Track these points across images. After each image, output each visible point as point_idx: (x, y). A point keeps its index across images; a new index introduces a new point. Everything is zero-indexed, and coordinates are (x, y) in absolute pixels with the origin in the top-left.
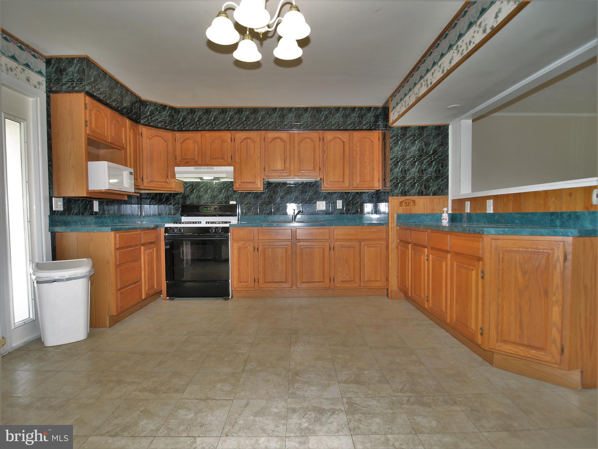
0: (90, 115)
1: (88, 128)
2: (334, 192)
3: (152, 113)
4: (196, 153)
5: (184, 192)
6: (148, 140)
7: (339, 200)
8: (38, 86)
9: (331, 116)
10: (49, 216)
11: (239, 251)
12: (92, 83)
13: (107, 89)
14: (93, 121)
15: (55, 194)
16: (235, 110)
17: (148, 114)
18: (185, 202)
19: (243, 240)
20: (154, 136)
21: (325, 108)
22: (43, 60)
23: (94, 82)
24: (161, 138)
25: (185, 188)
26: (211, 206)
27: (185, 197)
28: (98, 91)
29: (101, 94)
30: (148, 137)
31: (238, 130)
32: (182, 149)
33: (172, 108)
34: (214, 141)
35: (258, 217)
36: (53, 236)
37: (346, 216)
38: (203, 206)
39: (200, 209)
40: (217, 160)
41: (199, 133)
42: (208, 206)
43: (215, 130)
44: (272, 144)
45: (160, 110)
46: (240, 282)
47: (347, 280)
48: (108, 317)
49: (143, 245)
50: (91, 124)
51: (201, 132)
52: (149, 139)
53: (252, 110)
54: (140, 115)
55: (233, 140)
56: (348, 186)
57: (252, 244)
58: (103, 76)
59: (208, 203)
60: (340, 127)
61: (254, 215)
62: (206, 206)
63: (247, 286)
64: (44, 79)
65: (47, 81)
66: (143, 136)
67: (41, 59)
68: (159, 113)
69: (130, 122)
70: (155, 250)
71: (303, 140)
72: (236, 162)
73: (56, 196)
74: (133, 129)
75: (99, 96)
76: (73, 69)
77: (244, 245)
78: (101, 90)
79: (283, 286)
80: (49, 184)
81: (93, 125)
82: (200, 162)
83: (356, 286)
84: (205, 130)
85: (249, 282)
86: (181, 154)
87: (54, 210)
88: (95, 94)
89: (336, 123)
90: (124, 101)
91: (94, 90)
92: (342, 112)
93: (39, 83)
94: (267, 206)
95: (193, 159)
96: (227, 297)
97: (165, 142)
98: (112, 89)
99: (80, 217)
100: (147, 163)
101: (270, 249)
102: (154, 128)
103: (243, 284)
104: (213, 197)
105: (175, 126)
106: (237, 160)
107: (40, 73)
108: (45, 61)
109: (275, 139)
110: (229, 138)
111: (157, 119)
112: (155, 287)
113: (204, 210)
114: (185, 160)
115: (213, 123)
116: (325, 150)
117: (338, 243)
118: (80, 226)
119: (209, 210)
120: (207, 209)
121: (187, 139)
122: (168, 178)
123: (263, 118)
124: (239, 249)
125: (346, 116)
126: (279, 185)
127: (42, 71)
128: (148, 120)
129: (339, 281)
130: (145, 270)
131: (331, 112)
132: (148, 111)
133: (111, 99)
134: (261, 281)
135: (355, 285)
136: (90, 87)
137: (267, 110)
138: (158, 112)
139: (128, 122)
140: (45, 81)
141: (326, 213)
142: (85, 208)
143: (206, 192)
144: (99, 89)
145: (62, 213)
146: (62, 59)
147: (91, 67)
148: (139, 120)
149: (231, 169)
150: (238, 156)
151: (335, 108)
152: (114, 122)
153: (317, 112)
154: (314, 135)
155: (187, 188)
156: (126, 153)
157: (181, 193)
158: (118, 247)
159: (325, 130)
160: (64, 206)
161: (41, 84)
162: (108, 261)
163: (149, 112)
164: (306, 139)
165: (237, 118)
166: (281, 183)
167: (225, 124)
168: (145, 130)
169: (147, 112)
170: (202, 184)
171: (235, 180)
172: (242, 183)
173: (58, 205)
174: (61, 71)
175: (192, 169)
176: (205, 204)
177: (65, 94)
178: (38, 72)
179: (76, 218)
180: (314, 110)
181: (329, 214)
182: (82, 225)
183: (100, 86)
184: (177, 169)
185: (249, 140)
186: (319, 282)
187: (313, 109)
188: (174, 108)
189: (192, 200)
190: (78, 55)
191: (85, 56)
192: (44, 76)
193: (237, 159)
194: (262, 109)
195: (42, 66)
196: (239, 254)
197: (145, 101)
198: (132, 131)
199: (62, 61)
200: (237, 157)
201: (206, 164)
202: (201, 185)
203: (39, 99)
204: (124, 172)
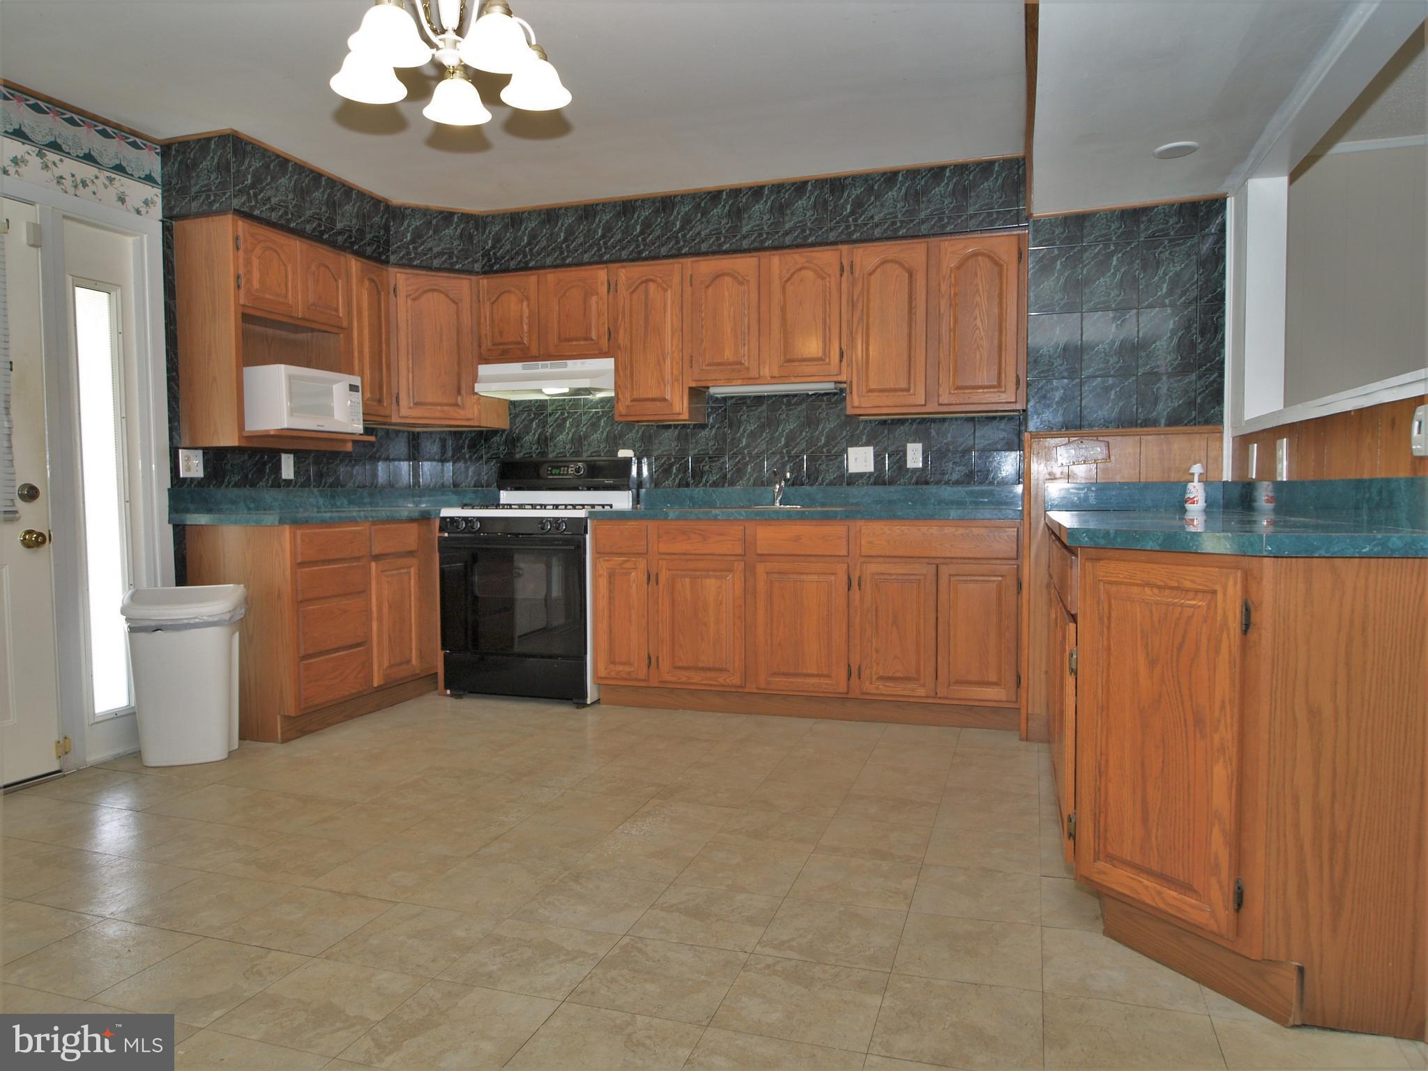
0: (248, 262)
1: (242, 292)
2: (899, 420)
3: (417, 236)
4: (526, 328)
5: (510, 429)
6: (409, 301)
7: (914, 442)
8: (143, 210)
9: (873, 198)
10: (169, 489)
11: (610, 583)
12: (250, 189)
13: (291, 196)
14: (256, 275)
15: (186, 441)
16: (615, 206)
17: (409, 238)
18: (511, 454)
19: (621, 554)
20: (426, 292)
21: (855, 178)
22: (156, 149)
23: (253, 186)
24: (442, 297)
25: (514, 417)
26: (567, 464)
27: (513, 440)
28: (265, 204)
29: (272, 209)
30: (410, 295)
31: (624, 261)
32: (492, 321)
33: (467, 217)
34: (568, 294)
35: (687, 491)
36: (181, 534)
37: (934, 491)
38: (550, 464)
39: (542, 472)
40: (574, 343)
41: (531, 275)
42: (561, 464)
43: (569, 265)
44: (710, 291)
45: (437, 225)
46: (614, 663)
47: (899, 674)
48: (278, 717)
49: (377, 558)
50: (249, 281)
51: (537, 271)
52: (415, 299)
53: (657, 204)
54: (387, 243)
55: (611, 286)
56: (923, 403)
57: (642, 564)
58: (278, 168)
59: (565, 456)
60: (897, 230)
61: (679, 485)
62: (558, 464)
63: (629, 673)
64: (158, 191)
65: (165, 194)
66: (398, 293)
67: (150, 149)
68: (435, 232)
69: (359, 264)
70: (412, 573)
71: (792, 275)
72: (619, 347)
73: (188, 444)
74: (371, 280)
75: (269, 214)
76: (208, 163)
77: (624, 566)
78: (274, 201)
79: (719, 679)
80: (170, 420)
81: (256, 285)
82: (534, 351)
83: (923, 694)
84: (543, 267)
85: (636, 665)
86: (493, 332)
87: (181, 476)
88: (257, 212)
89: (885, 219)
90: (338, 218)
91: (253, 203)
92: (903, 184)
93: (146, 203)
94: (713, 462)
95: (519, 343)
96: (581, 701)
97: (453, 304)
98: (302, 193)
99: (246, 491)
100: (408, 360)
101: (688, 580)
102: (424, 272)
103: (621, 668)
104: (578, 441)
105: (475, 261)
106: (621, 341)
107: (149, 179)
108: (158, 151)
109: (718, 276)
110: (602, 284)
111: (431, 249)
112: (414, 662)
113: (552, 474)
114: (501, 347)
115: (564, 246)
116: (855, 298)
117: (873, 568)
118: (245, 512)
119: (563, 475)
120: (557, 471)
121: (505, 292)
122: (459, 393)
123: (687, 221)
124: (611, 576)
125: (915, 196)
126: (745, 403)
127: (153, 174)
128: (408, 253)
129: (874, 677)
130: (380, 619)
131: (872, 187)
132: (406, 232)
133: (300, 217)
134: (665, 664)
135: (921, 692)
136: (244, 198)
137: (698, 200)
138: (431, 232)
139: (354, 265)
140: (160, 196)
141: (876, 479)
142: (260, 472)
143: (560, 426)
144: (269, 199)
145: (200, 483)
146: (188, 142)
147: (245, 153)
148: (383, 257)
149: (608, 364)
150: (625, 330)
151: (884, 174)
152: (313, 268)
153: (832, 192)
154: (826, 257)
155: (516, 416)
156: (349, 339)
157: (503, 431)
158: (299, 560)
159: (855, 242)
160: (205, 468)
161: (152, 203)
162: (279, 590)
163: (409, 235)
164: (803, 272)
165: (620, 227)
166: (750, 397)
167: (591, 245)
168: (401, 279)
169: (404, 235)
170: (553, 405)
171: (617, 394)
172: (633, 400)
173: (193, 466)
174: (188, 168)
175: (515, 368)
176: (560, 459)
177: (199, 220)
178: (144, 179)
179: (233, 493)
180: (822, 188)
181: (884, 483)
182: (249, 509)
183: (270, 193)
184: (484, 370)
185: (651, 283)
186: (818, 676)
187: (821, 183)
188: (472, 215)
189: (528, 447)
190: (215, 132)
191: (229, 132)
192: (158, 184)
193: (623, 338)
194: (684, 196)
195: (152, 163)
196: (611, 591)
197: (400, 208)
198: (367, 283)
199: (189, 147)
200: (621, 332)
201: (550, 356)
202: (550, 410)
203: (145, 236)
204: (335, 387)
